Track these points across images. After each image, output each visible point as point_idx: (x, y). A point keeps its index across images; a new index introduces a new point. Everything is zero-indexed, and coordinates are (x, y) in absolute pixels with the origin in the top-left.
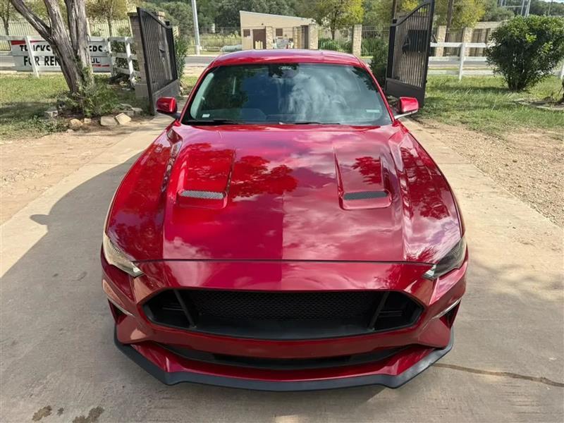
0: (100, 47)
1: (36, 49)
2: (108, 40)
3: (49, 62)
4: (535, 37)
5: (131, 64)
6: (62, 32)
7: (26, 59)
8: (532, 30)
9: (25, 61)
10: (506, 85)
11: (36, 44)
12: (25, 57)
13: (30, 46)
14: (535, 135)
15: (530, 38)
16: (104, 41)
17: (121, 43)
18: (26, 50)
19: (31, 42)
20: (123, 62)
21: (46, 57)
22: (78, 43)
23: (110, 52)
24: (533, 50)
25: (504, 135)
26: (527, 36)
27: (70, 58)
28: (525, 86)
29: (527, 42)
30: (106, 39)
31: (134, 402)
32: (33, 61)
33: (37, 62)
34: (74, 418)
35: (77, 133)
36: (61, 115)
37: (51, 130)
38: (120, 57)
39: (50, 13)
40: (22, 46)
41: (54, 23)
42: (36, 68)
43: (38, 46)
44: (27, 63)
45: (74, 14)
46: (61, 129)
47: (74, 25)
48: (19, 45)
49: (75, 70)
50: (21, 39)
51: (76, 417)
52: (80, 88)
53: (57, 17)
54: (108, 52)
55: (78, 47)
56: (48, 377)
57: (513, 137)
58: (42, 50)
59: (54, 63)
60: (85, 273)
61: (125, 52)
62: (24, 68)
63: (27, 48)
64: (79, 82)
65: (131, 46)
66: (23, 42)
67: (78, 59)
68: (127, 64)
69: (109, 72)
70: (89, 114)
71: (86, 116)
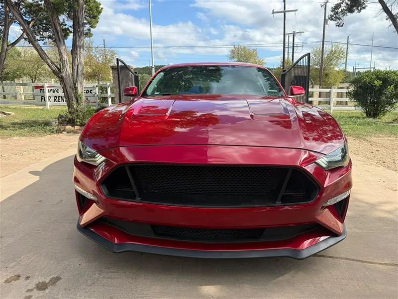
0: (91, 90)
1: (49, 91)
2: (97, 86)
3: (57, 100)
4: (381, 82)
5: (110, 100)
6: (68, 70)
7: (43, 98)
8: (378, 78)
9: (42, 99)
10: (365, 115)
11: (50, 89)
12: (42, 96)
13: (46, 90)
14: (390, 138)
15: (378, 83)
16: (94, 87)
17: (104, 87)
18: (43, 92)
19: (47, 87)
20: (105, 99)
21: (56, 97)
22: (77, 79)
23: (97, 93)
24: (380, 91)
25: (368, 138)
26: (376, 82)
27: (70, 87)
28: (378, 115)
29: (376, 86)
30: (95, 86)
31: (87, 273)
32: (47, 99)
33: (49, 99)
34: (37, 283)
35: (70, 134)
36: (60, 123)
37: (53, 132)
38: (103, 96)
39: (61, 59)
40: (41, 90)
41: (63, 65)
42: (48, 103)
43: (51, 90)
44: (43, 100)
45: (76, 62)
46: (59, 131)
47: (75, 68)
48: (39, 89)
49: (73, 95)
50: (41, 85)
51: (39, 282)
52: (75, 106)
53: (65, 62)
54: (96, 93)
55: (77, 81)
56: (22, 257)
57: (374, 139)
58: (54, 92)
59: (60, 100)
60: (62, 200)
61: (107, 92)
62: (41, 103)
63: (44, 91)
64: (74, 102)
65: (111, 89)
66: (43, 87)
67: (76, 88)
68: (107, 101)
69: (95, 106)
70: (79, 123)
71: (77, 125)
